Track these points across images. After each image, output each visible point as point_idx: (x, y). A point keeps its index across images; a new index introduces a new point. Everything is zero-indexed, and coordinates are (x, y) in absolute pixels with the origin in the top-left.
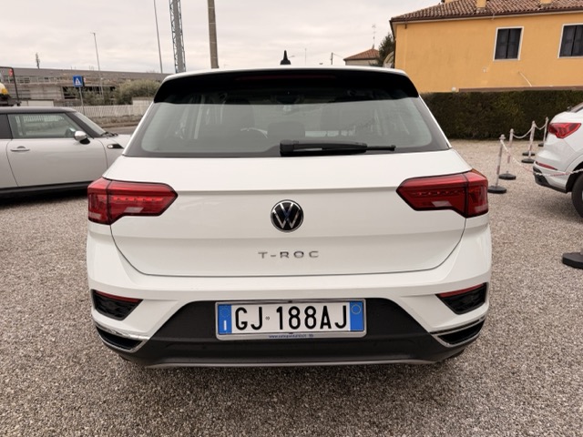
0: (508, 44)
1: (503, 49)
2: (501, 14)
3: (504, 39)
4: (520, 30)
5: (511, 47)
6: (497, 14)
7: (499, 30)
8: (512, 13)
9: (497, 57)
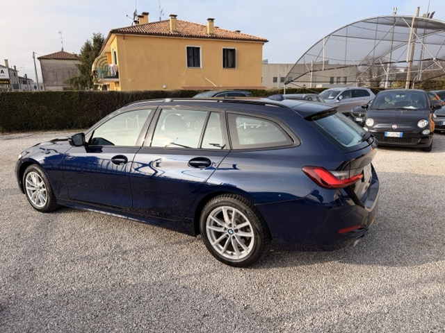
0: (193, 57)
1: (192, 60)
2: (188, 36)
3: (191, 54)
4: (198, 49)
5: (196, 59)
6: (185, 36)
7: (188, 48)
8: (193, 37)
9: (189, 65)
